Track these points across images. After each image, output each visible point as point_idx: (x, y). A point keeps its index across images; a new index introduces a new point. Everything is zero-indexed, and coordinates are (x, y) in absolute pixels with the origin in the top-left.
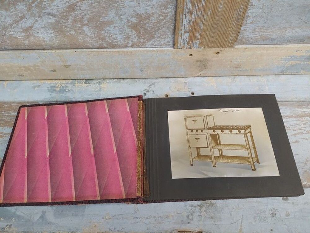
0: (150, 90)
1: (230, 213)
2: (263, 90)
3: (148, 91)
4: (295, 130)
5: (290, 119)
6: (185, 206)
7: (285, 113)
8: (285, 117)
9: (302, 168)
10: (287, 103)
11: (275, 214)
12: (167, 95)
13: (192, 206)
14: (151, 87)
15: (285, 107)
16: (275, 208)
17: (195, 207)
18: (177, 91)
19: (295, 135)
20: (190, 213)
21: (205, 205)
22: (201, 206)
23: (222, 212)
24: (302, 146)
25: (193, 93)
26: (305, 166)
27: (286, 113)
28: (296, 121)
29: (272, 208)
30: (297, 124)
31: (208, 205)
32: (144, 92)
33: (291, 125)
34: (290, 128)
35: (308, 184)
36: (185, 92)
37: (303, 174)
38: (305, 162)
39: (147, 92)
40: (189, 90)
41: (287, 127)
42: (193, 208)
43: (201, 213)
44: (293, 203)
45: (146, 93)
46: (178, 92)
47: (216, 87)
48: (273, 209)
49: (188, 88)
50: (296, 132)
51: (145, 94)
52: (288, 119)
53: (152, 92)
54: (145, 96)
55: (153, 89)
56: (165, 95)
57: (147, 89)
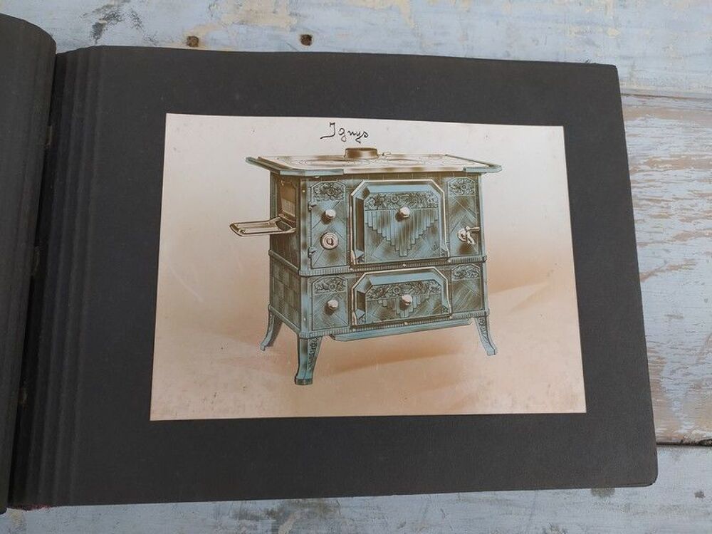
0: (125, 9)
2: (593, 44)
3: (113, 17)
4: (689, 220)
5: (678, 172)
6: (218, 514)
8: (663, 162)
9: (685, 371)
10: (680, 103)
12: (193, 40)
13: (242, 515)
16: (561, 527)
17: (256, 518)
18: (242, 23)
19: (683, 237)
21: (297, 514)
22: (279, 517)
24: (703, 284)
25: (307, 39)
26: (696, 364)
27: (666, 147)
28: (700, 180)
29: (547, 526)
30: (702, 196)
31: (307, 510)
32: (96, 19)
33: (677, 199)
34: (672, 211)
35: (694, 432)
36: (274, 28)
37: (686, 394)
38: (698, 350)
39: (108, 18)
40: (294, 21)
41: (662, 204)
42: (249, 523)
44: (628, 507)
45: (102, 25)
46: (243, 29)
47: (410, 18)
48: (552, 527)
49: (291, 14)
50: (690, 227)
51: (98, 29)
52: (670, 172)
53: (129, 20)
54: (98, 38)
55: (135, 9)
56: (190, 38)
57: (108, 6)
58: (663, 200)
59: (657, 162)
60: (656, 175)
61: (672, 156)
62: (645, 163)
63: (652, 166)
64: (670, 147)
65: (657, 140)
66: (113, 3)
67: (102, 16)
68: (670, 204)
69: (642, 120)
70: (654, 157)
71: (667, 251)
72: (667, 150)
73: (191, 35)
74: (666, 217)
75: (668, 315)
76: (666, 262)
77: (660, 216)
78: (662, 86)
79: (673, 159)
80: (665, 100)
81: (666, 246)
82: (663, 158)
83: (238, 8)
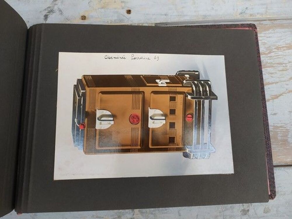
0: (56, 8)
1: (178, 212)
3: (51, 11)
7: (282, 41)
8: (283, 47)
10: (288, 21)
11: (248, 210)
12: (84, 18)
14: (57, 2)
15: (283, 30)
18: (102, 8)
20: (117, 217)
23: (166, 211)
25: (129, 12)
32: (45, 13)
33: (290, 62)
34: (288, 67)
36: (115, 8)
39: (49, 12)
40: (123, 5)
43: (133, 215)
45: (47, 15)
46: (103, 10)
49: (122, 2)
51: (46, 17)
52: (287, 51)
53: (58, 13)
54: (46, 21)
55: (59, 7)
56: (82, 16)
57: (49, 7)
58: (283, 64)
59: (280, 48)
60: (280, 53)
61: (287, 44)
62: (275, 49)
63: (278, 49)
64: (285, 40)
65: (279, 38)
66: (50, 6)
67: (47, 12)
68: (287, 64)
69: (272, 30)
70: (279, 46)
71: (287, 85)
72: (284, 42)
73: (82, 15)
74: (286, 70)
75: (289, 112)
76: (287, 90)
77: (283, 70)
78: (280, 15)
79: (287, 45)
80: (282, 21)
81: (287, 83)
82: (283, 46)
83: (100, 2)
